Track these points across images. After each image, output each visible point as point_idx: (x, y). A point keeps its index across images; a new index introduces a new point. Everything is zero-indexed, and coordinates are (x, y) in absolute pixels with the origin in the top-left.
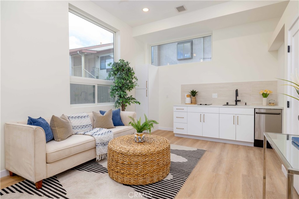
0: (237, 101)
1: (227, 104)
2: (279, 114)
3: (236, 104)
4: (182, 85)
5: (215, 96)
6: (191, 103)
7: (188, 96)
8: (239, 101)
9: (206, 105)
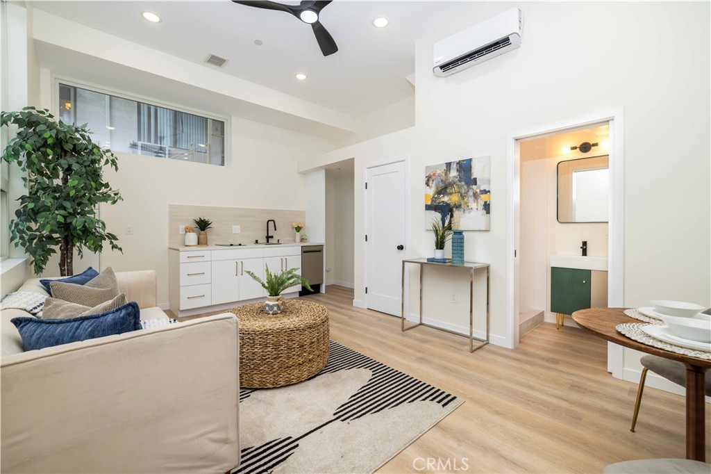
0: (268, 237)
1: (257, 242)
2: (320, 251)
3: (268, 241)
4: (171, 207)
5: (236, 229)
6: (198, 244)
7: (187, 230)
8: (272, 237)
9: (232, 245)
